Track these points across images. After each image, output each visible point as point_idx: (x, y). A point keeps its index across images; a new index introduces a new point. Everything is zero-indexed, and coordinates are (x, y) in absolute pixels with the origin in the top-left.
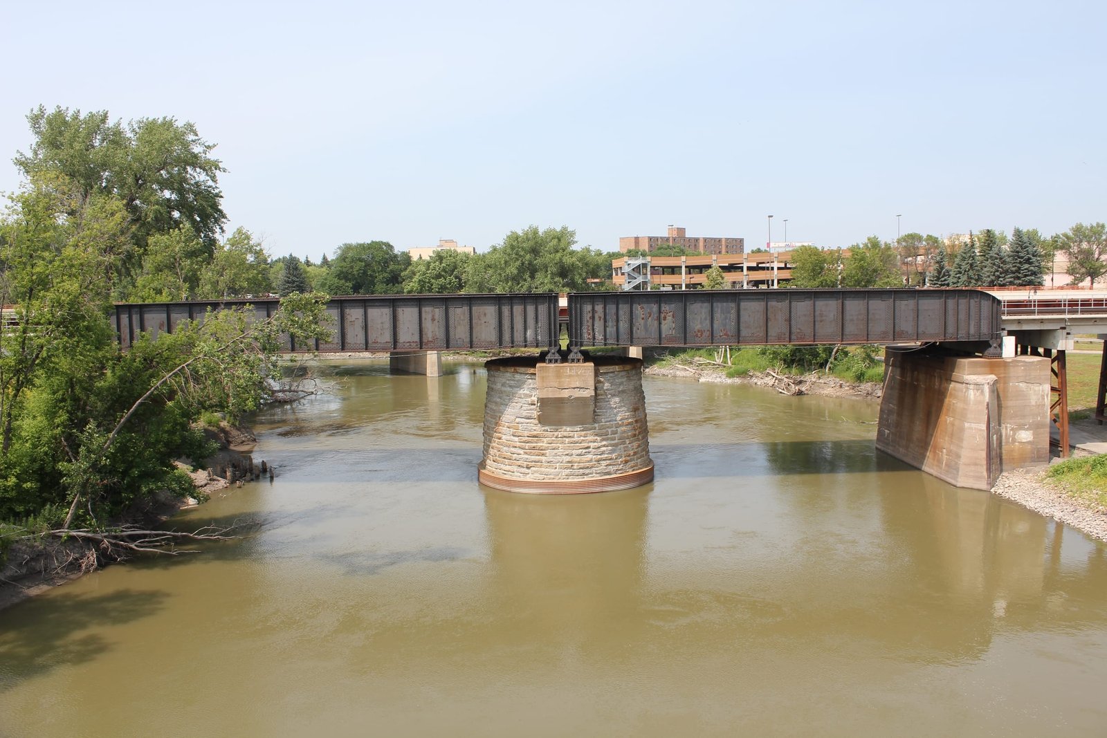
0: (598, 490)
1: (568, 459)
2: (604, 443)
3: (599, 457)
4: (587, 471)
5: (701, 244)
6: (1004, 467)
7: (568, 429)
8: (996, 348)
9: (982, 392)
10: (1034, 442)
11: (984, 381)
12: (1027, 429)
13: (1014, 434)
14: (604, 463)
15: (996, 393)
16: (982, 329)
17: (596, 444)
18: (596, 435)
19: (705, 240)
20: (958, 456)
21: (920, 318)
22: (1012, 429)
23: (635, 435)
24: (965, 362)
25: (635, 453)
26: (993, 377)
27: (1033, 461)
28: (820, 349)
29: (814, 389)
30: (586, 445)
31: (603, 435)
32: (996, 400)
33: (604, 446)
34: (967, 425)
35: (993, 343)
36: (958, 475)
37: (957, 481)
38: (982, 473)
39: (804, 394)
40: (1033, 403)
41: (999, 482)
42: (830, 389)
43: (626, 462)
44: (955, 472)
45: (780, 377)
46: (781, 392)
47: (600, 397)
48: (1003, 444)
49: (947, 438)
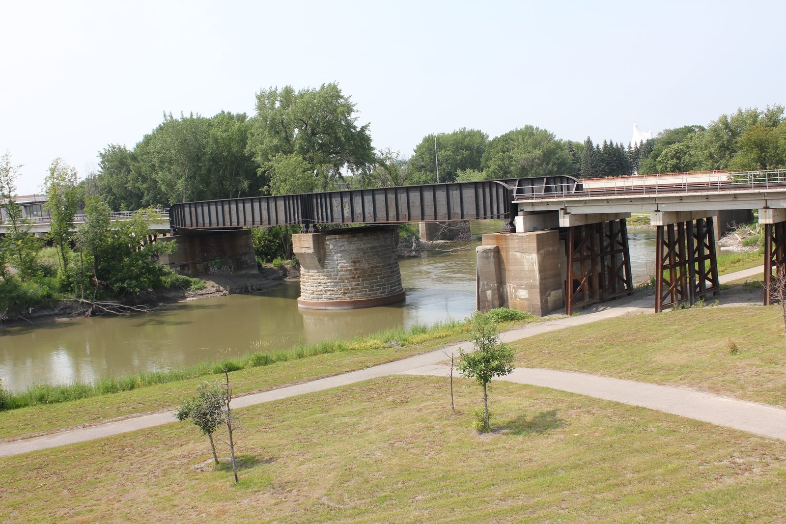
0: (323, 308)
1: (312, 288)
2: (329, 281)
3: (326, 289)
4: (320, 297)
7: (312, 271)
8: (507, 225)
10: (529, 299)
12: (524, 289)
13: (516, 292)
14: (329, 293)
15: (492, 259)
17: (324, 281)
18: (324, 276)
21: (464, 203)
22: (514, 288)
23: (354, 278)
25: (353, 289)
26: (491, 247)
30: (319, 281)
31: (329, 276)
32: (493, 265)
33: (329, 282)
35: (506, 221)
40: (526, 268)
43: (345, 293)
47: (328, 253)
48: (509, 299)
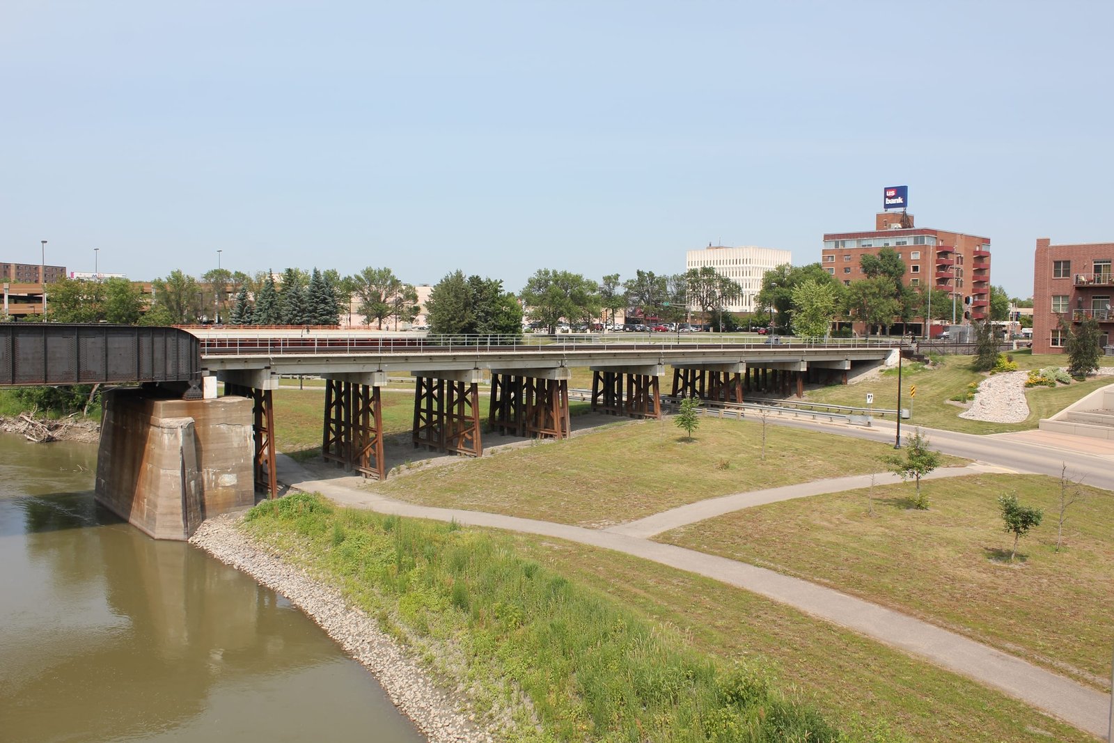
5: (13, 271)
6: (208, 513)
8: (195, 388)
9: (176, 436)
10: (238, 485)
11: (177, 424)
12: (230, 473)
13: (217, 478)
15: (193, 437)
16: (181, 369)
19: (18, 266)
20: (156, 506)
21: (110, 357)
22: (214, 474)
24: (160, 404)
26: (190, 419)
27: (239, 505)
28: (76, 391)
29: (69, 434)
32: (193, 445)
34: (162, 472)
35: (193, 384)
36: (155, 525)
37: (155, 533)
38: (178, 522)
39: (56, 440)
40: (235, 445)
41: (200, 531)
42: (87, 434)
44: (153, 523)
45: (33, 422)
46: (29, 439)
48: (206, 489)
49: (147, 487)
